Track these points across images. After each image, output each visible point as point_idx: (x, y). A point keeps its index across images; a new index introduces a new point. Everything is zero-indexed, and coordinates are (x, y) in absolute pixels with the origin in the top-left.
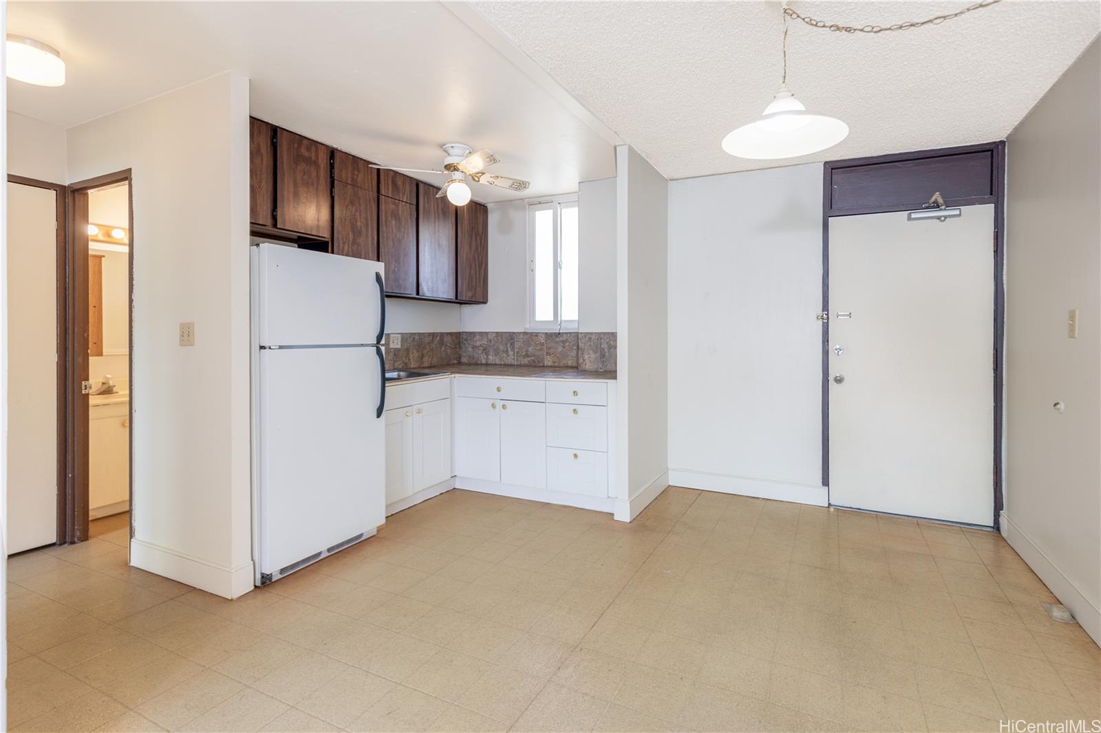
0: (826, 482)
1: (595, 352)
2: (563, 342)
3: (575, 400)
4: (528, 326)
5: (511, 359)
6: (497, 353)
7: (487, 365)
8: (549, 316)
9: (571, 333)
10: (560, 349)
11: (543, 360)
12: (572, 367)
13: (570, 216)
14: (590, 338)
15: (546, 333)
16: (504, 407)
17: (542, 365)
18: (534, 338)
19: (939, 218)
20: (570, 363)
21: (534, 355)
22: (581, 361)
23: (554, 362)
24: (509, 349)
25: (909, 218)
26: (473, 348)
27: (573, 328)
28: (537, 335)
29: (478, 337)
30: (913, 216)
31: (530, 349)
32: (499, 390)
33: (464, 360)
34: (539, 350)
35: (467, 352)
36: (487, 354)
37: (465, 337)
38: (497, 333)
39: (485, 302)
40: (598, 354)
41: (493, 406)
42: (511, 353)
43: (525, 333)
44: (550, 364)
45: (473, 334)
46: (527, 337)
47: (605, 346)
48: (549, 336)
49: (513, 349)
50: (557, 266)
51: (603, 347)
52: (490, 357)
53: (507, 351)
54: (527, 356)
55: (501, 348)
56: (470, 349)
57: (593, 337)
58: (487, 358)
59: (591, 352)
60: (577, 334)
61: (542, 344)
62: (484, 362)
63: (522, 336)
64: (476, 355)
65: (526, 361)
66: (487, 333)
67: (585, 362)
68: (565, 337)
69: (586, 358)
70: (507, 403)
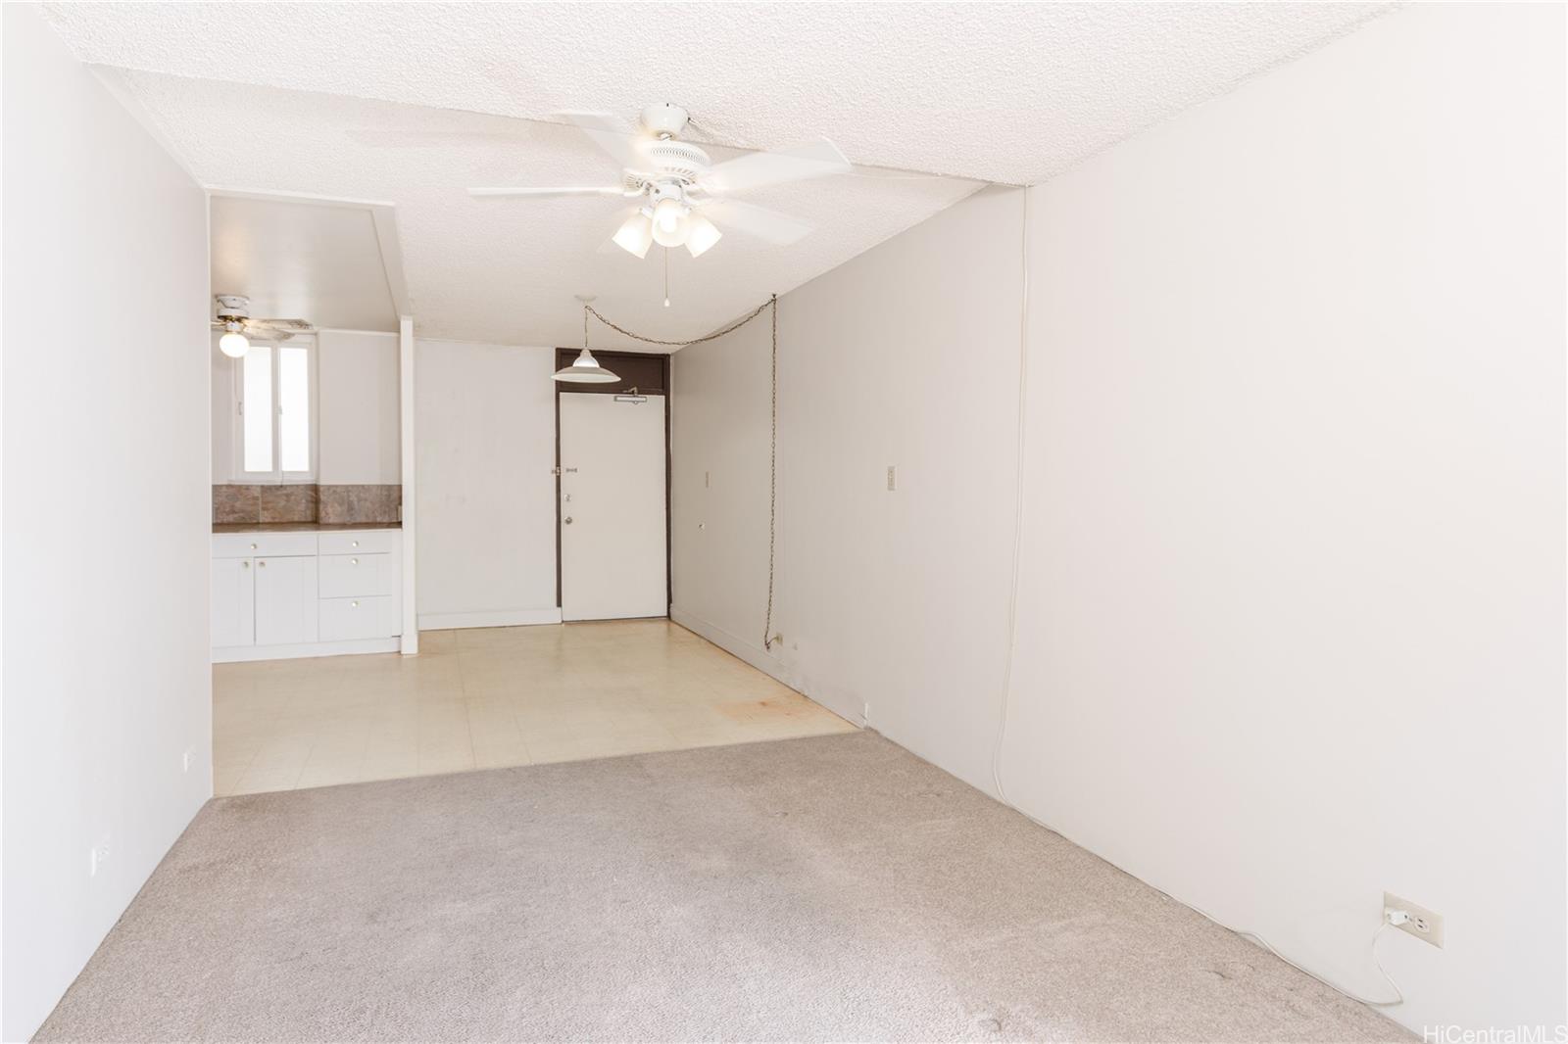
0: (559, 603)
1: (341, 505)
2: (287, 495)
4: (233, 478)
8: (267, 466)
9: (297, 486)
10: (283, 503)
11: (257, 516)
12: (308, 522)
13: (295, 360)
14: (334, 491)
15: (262, 486)
17: (255, 521)
18: (243, 490)
19: (634, 402)
20: (296, 519)
21: (243, 511)
22: (322, 516)
23: (273, 518)
25: (615, 400)
27: (309, 480)
28: (248, 488)
30: (619, 399)
31: (237, 504)
32: (255, 547)
34: (252, 505)
40: (345, 506)
41: (245, 564)
43: (229, 486)
44: (267, 520)
46: (231, 490)
47: (353, 498)
48: (265, 489)
50: (276, 410)
51: (351, 499)
54: (234, 512)
59: (336, 505)
60: (313, 487)
61: (256, 498)
63: (224, 489)
65: (231, 518)
67: (327, 514)
68: (289, 491)
69: (330, 510)
70: (266, 560)
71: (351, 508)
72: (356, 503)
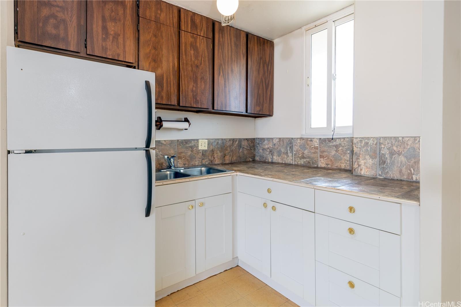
1: (372, 157)
2: (337, 146)
3: (350, 217)
4: (304, 133)
5: (289, 160)
6: (279, 153)
7: (272, 163)
9: (344, 138)
10: (333, 153)
11: (316, 162)
12: (346, 171)
14: (367, 143)
15: (320, 139)
16: (274, 208)
17: (316, 166)
18: (309, 142)
20: (343, 166)
21: (309, 157)
22: (355, 166)
23: (327, 164)
24: (289, 152)
26: (263, 150)
27: (348, 133)
28: (312, 140)
29: (266, 142)
31: (306, 152)
32: (269, 191)
33: (257, 158)
34: (314, 153)
35: (260, 153)
36: (272, 155)
37: (257, 141)
38: (280, 139)
39: (270, 115)
40: (378, 159)
41: (265, 205)
42: (290, 155)
44: (323, 166)
45: (263, 140)
46: (303, 142)
47: (385, 151)
48: (322, 141)
49: (292, 151)
50: (331, 77)
51: (382, 152)
52: (275, 157)
53: (287, 153)
54: (303, 157)
55: (283, 150)
56: (261, 151)
57: (371, 142)
58: (272, 158)
59: (367, 157)
60: (351, 139)
61: (316, 148)
62: (270, 160)
63: (299, 141)
64: (265, 155)
65: (302, 162)
66: (272, 139)
67: (359, 166)
68: (338, 142)
69: (362, 162)
70: (277, 205)
71: (382, 162)
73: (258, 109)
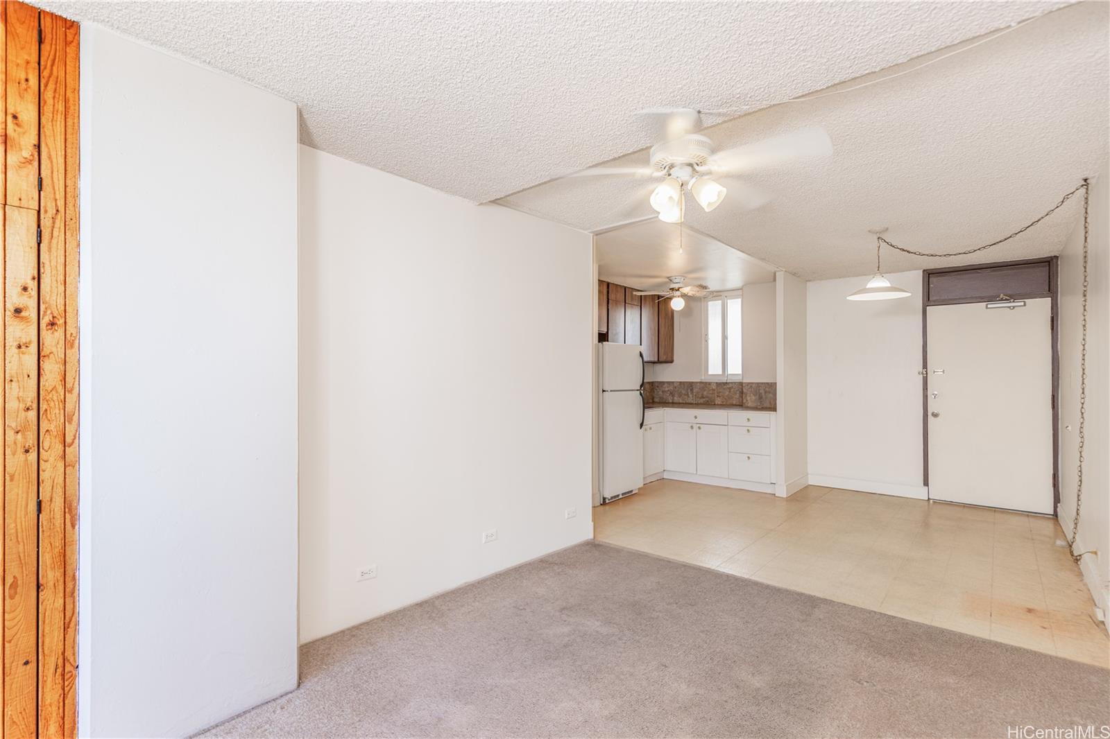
0: (926, 483)
1: (755, 395)
2: (730, 389)
3: (748, 424)
4: (703, 378)
5: (690, 400)
6: (680, 395)
7: (673, 403)
8: (720, 372)
9: (735, 383)
10: (727, 393)
11: (714, 401)
12: (739, 405)
13: (735, 307)
14: (751, 386)
15: (717, 383)
16: (699, 428)
17: (713, 403)
18: (708, 386)
19: (1009, 307)
20: (734, 403)
21: (707, 397)
22: (745, 401)
23: (723, 401)
25: (987, 308)
26: (663, 392)
27: (739, 379)
28: (710, 384)
29: (666, 385)
30: (989, 306)
31: (705, 393)
32: (696, 417)
33: (656, 400)
34: (712, 394)
35: (659, 395)
36: (673, 396)
37: (656, 384)
38: (681, 382)
39: (672, 362)
40: (758, 396)
41: (692, 427)
42: (691, 396)
43: (701, 383)
44: (719, 403)
45: (663, 383)
46: (702, 385)
47: (762, 391)
48: (719, 384)
49: (692, 393)
50: (725, 338)
52: (675, 398)
53: (688, 394)
54: (703, 397)
55: (683, 392)
56: (661, 393)
57: (754, 385)
58: (673, 399)
59: (752, 395)
60: (741, 384)
61: (714, 390)
62: (671, 401)
63: (698, 384)
64: (665, 397)
65: (702, 401)
66: (673, 382)
67: (747, 401)
68: (731, 385)
69: (749, 398)
70: (701, 426)
71: (761, 398)
72: (763, 394)
73: (665, 358)
